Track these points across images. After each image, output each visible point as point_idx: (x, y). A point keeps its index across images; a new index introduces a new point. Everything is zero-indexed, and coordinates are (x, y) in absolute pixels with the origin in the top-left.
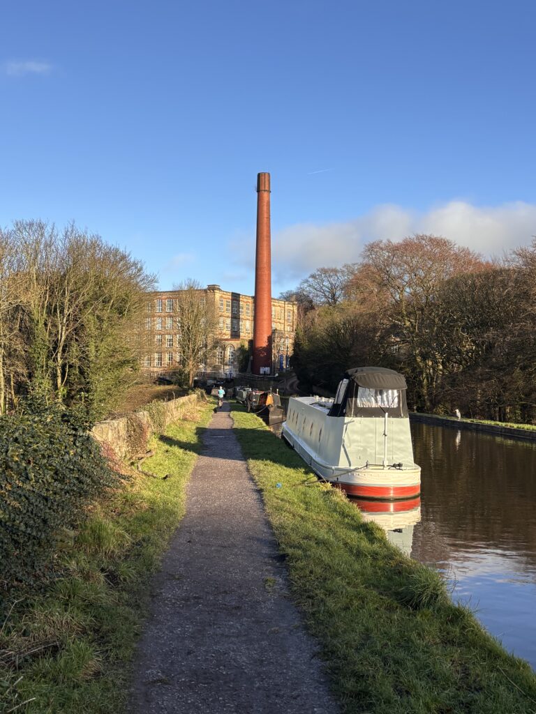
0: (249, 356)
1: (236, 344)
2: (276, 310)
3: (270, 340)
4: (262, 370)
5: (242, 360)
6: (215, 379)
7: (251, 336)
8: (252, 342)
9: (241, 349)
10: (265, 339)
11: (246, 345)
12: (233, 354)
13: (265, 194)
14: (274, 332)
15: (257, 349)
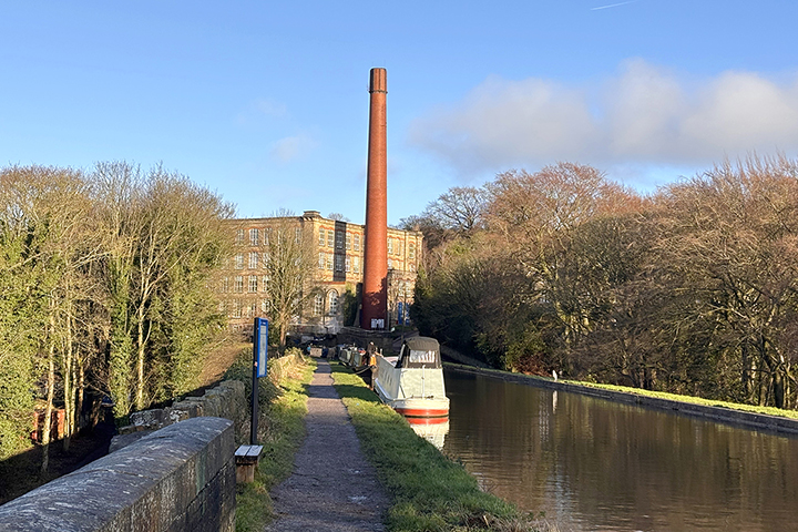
0: (357, 305)
1: (341, 288)
2: (392, 243)
3: (385, 283)
4: (374, 323)
5: (348, 310)
6: (312, 334)
7: (360, 278)
8: (361, 286)
9: (348, 294)
10: (379, 282)
11: (354, 291)
12: (336, 302)
13: (381, 96)
14: (391, 272)
15: (367, 295)
